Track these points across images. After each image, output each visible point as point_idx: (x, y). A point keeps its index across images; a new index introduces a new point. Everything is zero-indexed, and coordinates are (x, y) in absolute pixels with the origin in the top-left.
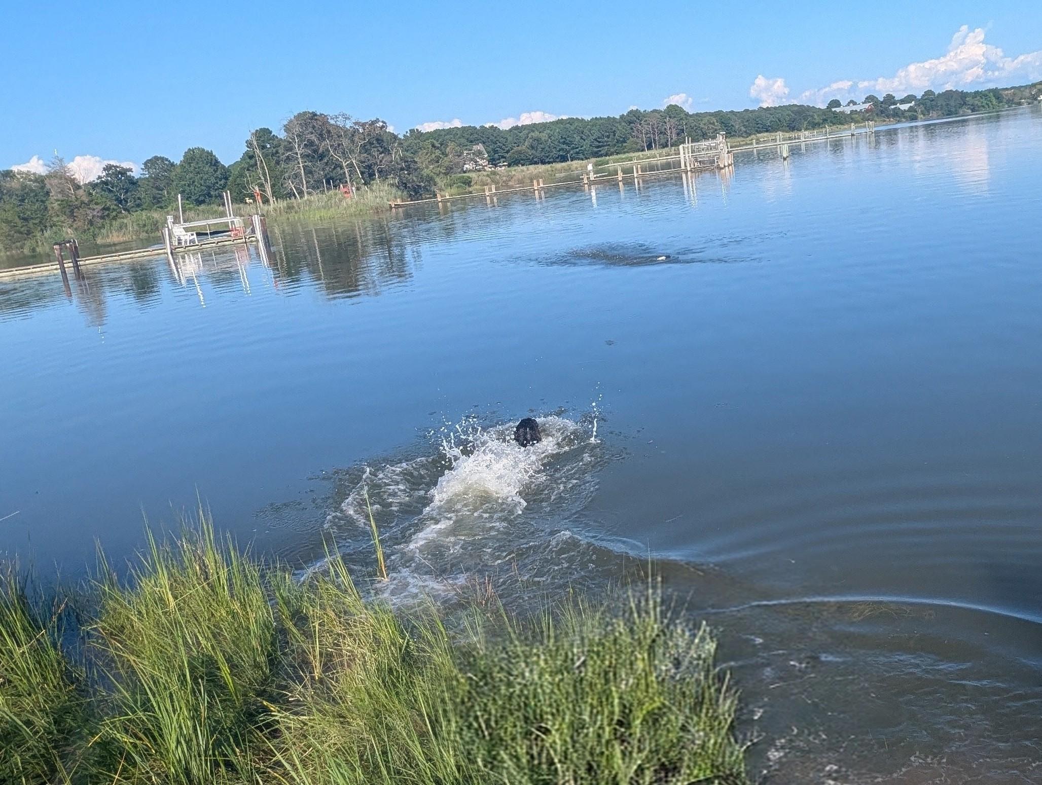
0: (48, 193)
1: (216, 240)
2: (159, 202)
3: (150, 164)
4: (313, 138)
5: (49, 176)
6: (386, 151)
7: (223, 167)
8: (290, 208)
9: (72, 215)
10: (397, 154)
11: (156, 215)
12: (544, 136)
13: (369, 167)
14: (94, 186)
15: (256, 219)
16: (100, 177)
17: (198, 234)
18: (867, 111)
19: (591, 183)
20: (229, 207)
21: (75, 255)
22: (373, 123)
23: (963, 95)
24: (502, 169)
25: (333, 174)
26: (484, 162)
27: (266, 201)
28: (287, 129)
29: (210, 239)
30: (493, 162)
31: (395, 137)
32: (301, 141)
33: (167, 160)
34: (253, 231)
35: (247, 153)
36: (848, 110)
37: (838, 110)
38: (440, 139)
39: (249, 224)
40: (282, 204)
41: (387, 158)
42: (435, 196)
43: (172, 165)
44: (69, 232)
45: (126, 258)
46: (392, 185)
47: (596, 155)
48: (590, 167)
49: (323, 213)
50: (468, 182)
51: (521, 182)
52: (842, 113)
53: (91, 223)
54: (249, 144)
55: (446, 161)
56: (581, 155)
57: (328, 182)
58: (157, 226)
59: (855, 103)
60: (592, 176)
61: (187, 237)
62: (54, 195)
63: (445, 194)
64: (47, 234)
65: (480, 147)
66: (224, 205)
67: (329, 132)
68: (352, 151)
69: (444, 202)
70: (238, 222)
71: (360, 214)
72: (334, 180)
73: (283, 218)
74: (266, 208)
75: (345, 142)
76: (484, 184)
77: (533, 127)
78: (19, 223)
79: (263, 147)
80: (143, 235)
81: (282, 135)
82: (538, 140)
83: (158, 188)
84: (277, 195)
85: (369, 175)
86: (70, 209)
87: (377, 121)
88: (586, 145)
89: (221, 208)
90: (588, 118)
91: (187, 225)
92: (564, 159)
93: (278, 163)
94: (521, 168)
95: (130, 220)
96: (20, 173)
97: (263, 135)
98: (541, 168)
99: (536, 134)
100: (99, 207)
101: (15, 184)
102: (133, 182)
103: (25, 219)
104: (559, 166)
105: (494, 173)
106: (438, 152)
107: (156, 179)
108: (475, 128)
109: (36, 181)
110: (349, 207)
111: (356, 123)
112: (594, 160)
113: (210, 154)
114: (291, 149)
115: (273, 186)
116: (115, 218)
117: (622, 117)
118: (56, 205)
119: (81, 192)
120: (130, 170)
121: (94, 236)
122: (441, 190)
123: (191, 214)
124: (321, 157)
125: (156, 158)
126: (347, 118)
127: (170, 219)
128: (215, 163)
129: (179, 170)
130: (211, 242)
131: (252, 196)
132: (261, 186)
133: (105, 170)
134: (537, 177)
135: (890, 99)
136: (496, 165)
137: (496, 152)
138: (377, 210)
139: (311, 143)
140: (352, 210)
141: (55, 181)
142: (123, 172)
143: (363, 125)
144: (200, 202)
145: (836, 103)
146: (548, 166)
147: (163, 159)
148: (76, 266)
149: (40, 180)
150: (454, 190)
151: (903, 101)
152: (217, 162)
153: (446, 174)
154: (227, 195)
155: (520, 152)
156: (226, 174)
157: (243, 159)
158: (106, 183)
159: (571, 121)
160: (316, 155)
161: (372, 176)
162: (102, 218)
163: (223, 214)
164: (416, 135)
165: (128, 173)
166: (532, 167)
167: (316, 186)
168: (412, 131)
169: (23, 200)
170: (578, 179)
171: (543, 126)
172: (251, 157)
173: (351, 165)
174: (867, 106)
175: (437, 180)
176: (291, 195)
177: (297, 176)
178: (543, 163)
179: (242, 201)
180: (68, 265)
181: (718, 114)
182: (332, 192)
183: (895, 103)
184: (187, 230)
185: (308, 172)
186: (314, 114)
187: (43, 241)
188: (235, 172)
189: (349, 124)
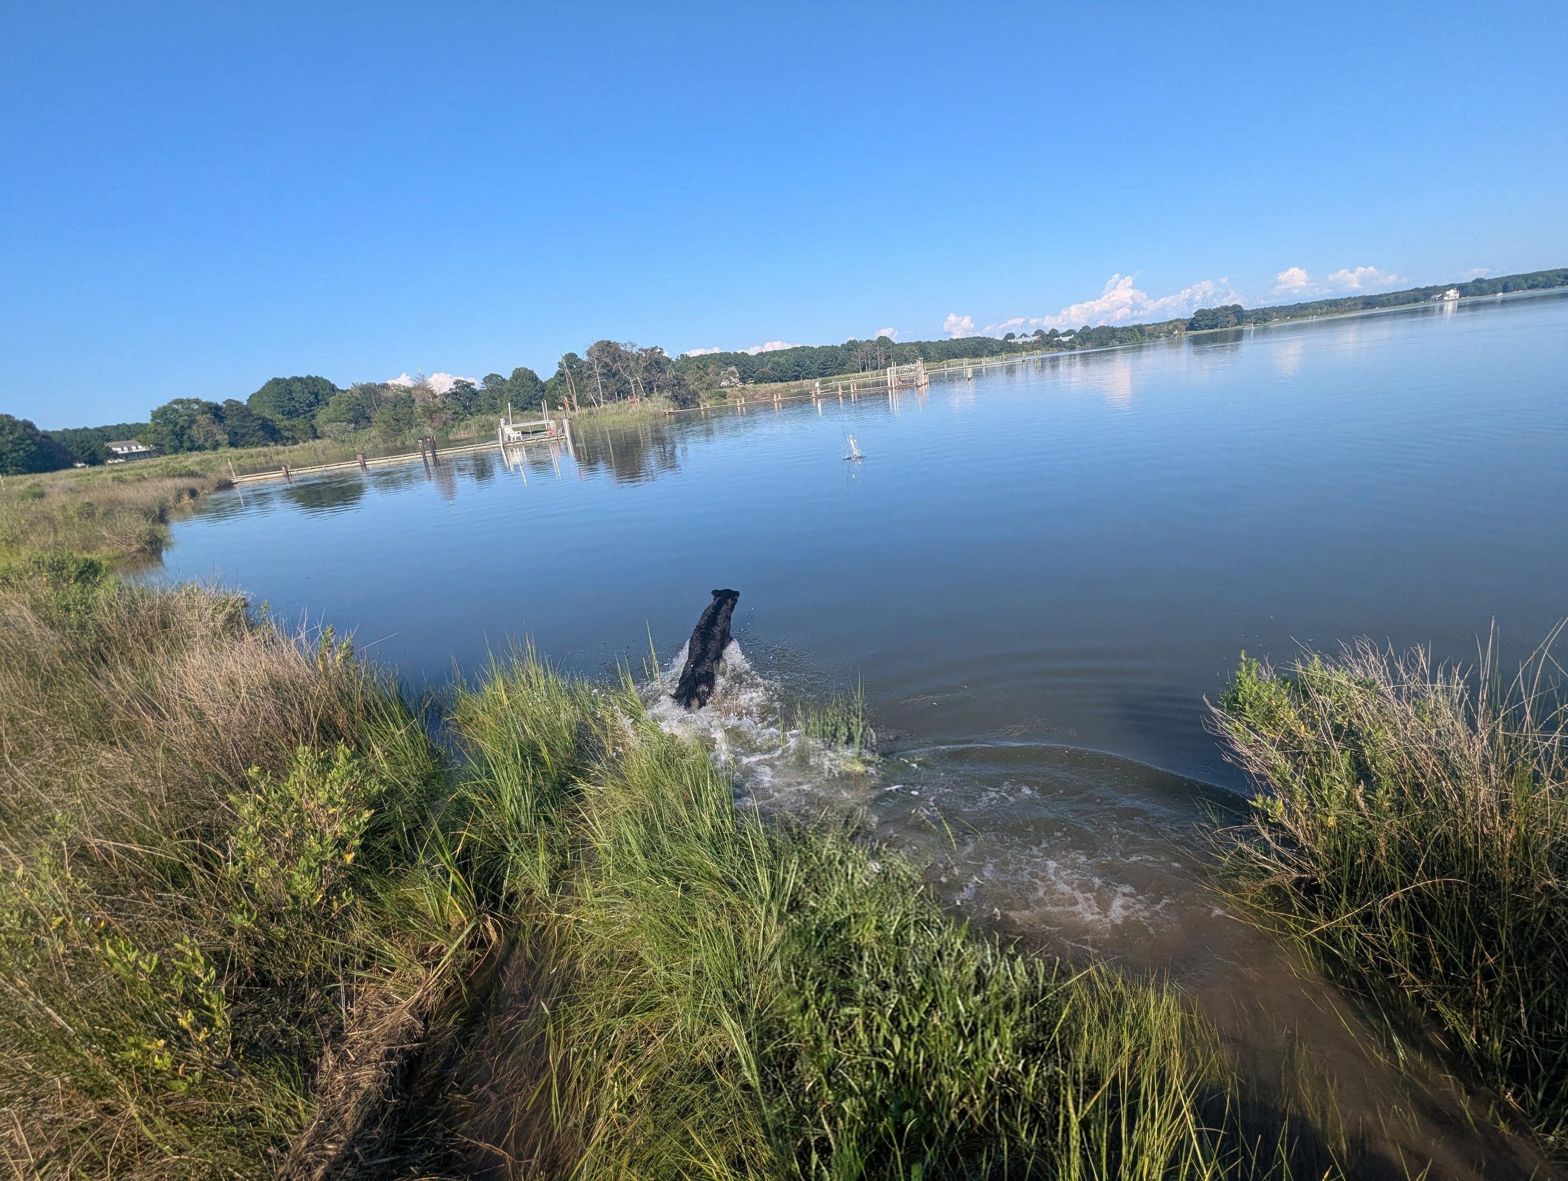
0: (413, 401)
1: (535, 437)
2: (494, 409)
3: (489, 379)
4: (608, 360)
5: (414, 388)
6: (663, 371)
7: (541, 382)
8: (590, 414)
9: (431, 418)
10: (670, 374)
11: (492, 418)
12: (782, 360)
13: (650, 383)
14: (447, 395)
15: (566, 423)
16: (451, 389)
17: (523, 433)
18: (1036, 342)
19: (818, 397)
20: (546, 413)
21: (434, 448)
22: (653, 349)
23: (1113, 330)
24: (750, 386)
25: (623, 389)
26: (736, 380)
27: (573, 408)
28: (589, 354)
29: (532, 437)
30: (743, 380)
31: (669, 360)
32: (599, 363)
33: (500, 376)
34: (563, 431)
35: (558, 372)
36: (1020, 341)
37: (1012, 341)
38: (703, 362)
39: (560, 425)
40: (585, 411)
41: (664, 376)
42: (699, 406)
43: (504, 380)
44: (429, 431)
45: (470, 450)
46: (666, 397)
47: (822, 375)
48: (817, 385)
49: (615, 418)
50: (724, 396)
51: (764, 395)
52: (1016, 343)
53: (445, 424)
54: (560, 365)
55: (707, 379)
56: (810, 375)
57: (619, 395)
58: (492, 427)
59: (1026, 336)
60: (819, 392)
61: (515, 435)
62: (418, 402)
63: (707, 404)
64: (414, 431)
65: (733, 368)
66: (542, 411)
67: (620, 356)
68: (637, 371)
69: (706, 410)
70: (552, 424)
71: (642, 419)
72: (623, 393)
73: (585, 422)
74: (573, 413)
75: (632, 364)
76: (736, 397)
77: (775, 353)
78: (393, 423)
79: (571, 367)
80: (483, 433)
81: (585, 358)
82: (777, 363)
83: (493, 398)
84: (581, 404)
85: (649, 389)
86: (430, 413)
87: (656, 348)
88: (814, 367)
89: (540, 413)
90: (816, 346)
91: (515, 426)
92: (797, 378)
93: (582, 379)
94: (764, 385)
95: (474, 422)
96: (394, 385)
97: (571, 358)
98: (780, 385)
99: (776, 359)
100: (450, 412)
101: (390, 394)
102: (475, 393)
103: (398, 420)
104: (793, 383)
105: (743, 389)
106: (701, 372)
107: (492, 391)
108: (729, 354)
109: (405, 391)
110: (634, 413)
111: (640, 350)
112: (820, 379)
113: (532, 372)
114: (592, 369)
115: (578, 397)
116: (462, 420)
117: (843, 345)
118: (419, 410)
119: (437, 400)
120: (473, 384)
121: (447, 434)
122: (703, 401)
123: (518, 418)
124: (614, 375)
125: (492, 375)
126: (634, 346)
127: (502, 421)
128: (534, 379)
129: (508, 385)
130: (532, 439)
131: (562, 405)
132: (569, 397)
133: (455, 384)
134: (777, 392)
135: (1054, 333)
136: (745, 383)
137: (745, 372)
138: (655, 416)
139: (607, 365)
140: (637, 416)
141: (419, 392)
142: (468, 385)
143: (646, 351)
144: (524, 409)
145: (1011, 336)
146: (785, 384)
147: (497, 376)
148: (435, 456)
149: (408, 391)
150: (713, 402)
151: (1064, 335)
152: (537, 379)
153: (707, 389)
154: (544, 404)
155: (764, 373)
156: (543, 387)
157: (556, 376)
158: (456, 394)
159: (803, 348)
160: (610, 374)
161: (652, 390)
162: (453, 420)
163: (541, 418)
164: (685, 358)
165: (472, 387)
166: (772, 384)
167: (610, 398)
168: (682, 356)
169: (395, 406)
170: (808, 393)
171: (782, 353)
172: (562, 375)
173: (636, 382)
174: (1035, 338)
175: (701, 393)
176: (591, 404)
177: (596, 389)
178: (781, 381)
179: (556, 409)
180: (429, 455)
181: (918, 344)
182: (621, 402)
183: (1058, 336)
184: (514, 429)
185: (604, 387)
186: (609, 343)
187: (410, 436)
188: (550, 386)
189: (635, 350)
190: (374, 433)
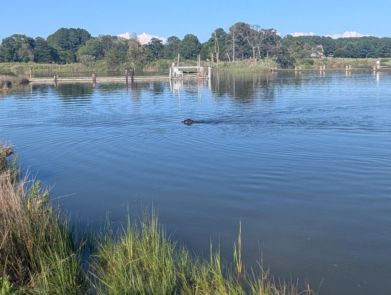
0: (128, 47)
1: (190, 75)
2: (171, 56)
3: (170, 39)
4: (241, 34)
5: (130, 40)
6: (274, 44)
7: (200, 44)
8: (225, 65)
9: (135, 57)
10: (279, 46)
11: (168, 62)
12: (355, 44)
13: (265, 50)
14: (146, 46)
15: (210, 69)
16: (149, 43)
17: (184, 72)
19: (377, 71)
20: (199, 62)
21: (133, 74)
22: (270, 30)
24: (330, 58)
25: (248, 52)
26: (321, 54)
27: (215, 61)
28: (231, 29)
29: (188, 75)
30: (326, 54)
31: (279, 38)
32: (236, 35)
33: (177, 38)
34: (207, 74)
35: (211, 38)
38: (301, 40)
39: (206, 71)
40: (222, 63)
41: (274, 47)
42: (294, 68)
43: (179, 40)
44: (133, 64)
45: (152, 79)
46: (274, 60)
47: (382, 56)
48: (378, 62)
49: (240, 69)
50: (312, 63)
51: (339, 66)
53: (142, 62)
54: (213, 35)
55: (302, 52)
56: (373, 55)
57: (244, 56)
58: (167, 66)
60: (378, 67)
61: (179, 73)
62: (130, 48)
63: (299, 68)
64: (125, 64)
65: (321, 46)
66: (197, 60)
67: (249, 32)
68: (258, 42)
69: (298, 71)
70: (201, 68)
71: (257, 72)
72: (247, 55)
73: (222, 69)
74: (215, 64)
75: (256, 38)
76: (320, 64)
77: (350, 39)
78: (115, 58)
79: (219, 37)
80: (162, 70)
81: (228, 32)
82: (351, 46)
83: (171, 50)
84: (221, 59)
85: (264, 54)
86: (135, 55)
87: (272, 29)
88: (377, 51)
89: (196, 62)
90: (380, 37)
91: (180, 67)
92: (364, 56)
93: (224, 44)
94: (340, 58)
95: (158, 63)
96: (120, 38)
97: (220, 31)
98: (351, 60)
99: (350, 43)
100: (146, 55)
101: (117, 42)
102: (162, 46)
103: (118, 57)
104: (361, 60)
105: (325, 60)
106: (299, 47)
107: (171, 46)
108: (319, 37)
109: (124, 42)
110: (252, 68)
111: (262, 30)
112: (381, 59)
113: (196, 37)
114: (231, 39)
115: (220, 54)
116: (152, 61)
118: (130, 53)
119: (141, 48)
120: (162, 41)
121: (142, 68)
122: (297, 65)
123: (183, 63)
124: (244, 44)
125: (173, 37)
126: (259, 27)
127: (173, 64)
128: (197, 41)
129: (181, 43)
130: (188, 77)
131: (210, 58)
132: (215, 54)
133: (152, 40)
134: (348, 64)
136: (327, 56)
137: (328, 49)
138: (265, 71)
139: (240, 37)
140: (253, 70)
141: (132, 43)
142: (159, 42)
143: (266, 31)
144: (187, 58)
146: (355, 59)
147: (176, 38)
148: (132, 80)
149: (126, 41)
150: (304, 66)
152: (198, 41)
153: (301, 58)
154: (199, 57)
155: (341, 51)
156: (200, 47)
157: (209, 41)
158: (151, 45)
159: (371, 38)
160: (241, 42)
161: (265, 55)
162: (147, 60)
163: (196, 65)
164: (290, 38)
165: (161, 42)
166: (346, 59)
167: (239, 57)
168: (288, 36)
169: (118, 49)
170: (371, 68)
171: (356, 39)
172: (212, 41)
173: (256, 49)
175: (297, 60)
176: (227, 59)
177: (231, 51)
178: (352, 57)
179: (205, 60)
180: (129, 78)
182: (245, 60)
184: (179, 70)
185: (237, 50)
186: (244, 24)
187: (122, 67)
188: (205, 47)
189: (259, 30)
190: (104, 63)
